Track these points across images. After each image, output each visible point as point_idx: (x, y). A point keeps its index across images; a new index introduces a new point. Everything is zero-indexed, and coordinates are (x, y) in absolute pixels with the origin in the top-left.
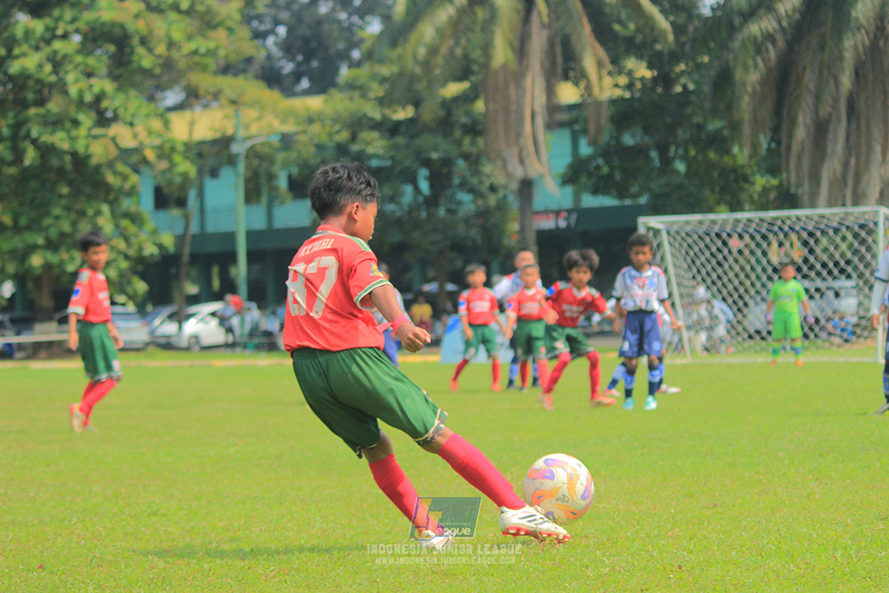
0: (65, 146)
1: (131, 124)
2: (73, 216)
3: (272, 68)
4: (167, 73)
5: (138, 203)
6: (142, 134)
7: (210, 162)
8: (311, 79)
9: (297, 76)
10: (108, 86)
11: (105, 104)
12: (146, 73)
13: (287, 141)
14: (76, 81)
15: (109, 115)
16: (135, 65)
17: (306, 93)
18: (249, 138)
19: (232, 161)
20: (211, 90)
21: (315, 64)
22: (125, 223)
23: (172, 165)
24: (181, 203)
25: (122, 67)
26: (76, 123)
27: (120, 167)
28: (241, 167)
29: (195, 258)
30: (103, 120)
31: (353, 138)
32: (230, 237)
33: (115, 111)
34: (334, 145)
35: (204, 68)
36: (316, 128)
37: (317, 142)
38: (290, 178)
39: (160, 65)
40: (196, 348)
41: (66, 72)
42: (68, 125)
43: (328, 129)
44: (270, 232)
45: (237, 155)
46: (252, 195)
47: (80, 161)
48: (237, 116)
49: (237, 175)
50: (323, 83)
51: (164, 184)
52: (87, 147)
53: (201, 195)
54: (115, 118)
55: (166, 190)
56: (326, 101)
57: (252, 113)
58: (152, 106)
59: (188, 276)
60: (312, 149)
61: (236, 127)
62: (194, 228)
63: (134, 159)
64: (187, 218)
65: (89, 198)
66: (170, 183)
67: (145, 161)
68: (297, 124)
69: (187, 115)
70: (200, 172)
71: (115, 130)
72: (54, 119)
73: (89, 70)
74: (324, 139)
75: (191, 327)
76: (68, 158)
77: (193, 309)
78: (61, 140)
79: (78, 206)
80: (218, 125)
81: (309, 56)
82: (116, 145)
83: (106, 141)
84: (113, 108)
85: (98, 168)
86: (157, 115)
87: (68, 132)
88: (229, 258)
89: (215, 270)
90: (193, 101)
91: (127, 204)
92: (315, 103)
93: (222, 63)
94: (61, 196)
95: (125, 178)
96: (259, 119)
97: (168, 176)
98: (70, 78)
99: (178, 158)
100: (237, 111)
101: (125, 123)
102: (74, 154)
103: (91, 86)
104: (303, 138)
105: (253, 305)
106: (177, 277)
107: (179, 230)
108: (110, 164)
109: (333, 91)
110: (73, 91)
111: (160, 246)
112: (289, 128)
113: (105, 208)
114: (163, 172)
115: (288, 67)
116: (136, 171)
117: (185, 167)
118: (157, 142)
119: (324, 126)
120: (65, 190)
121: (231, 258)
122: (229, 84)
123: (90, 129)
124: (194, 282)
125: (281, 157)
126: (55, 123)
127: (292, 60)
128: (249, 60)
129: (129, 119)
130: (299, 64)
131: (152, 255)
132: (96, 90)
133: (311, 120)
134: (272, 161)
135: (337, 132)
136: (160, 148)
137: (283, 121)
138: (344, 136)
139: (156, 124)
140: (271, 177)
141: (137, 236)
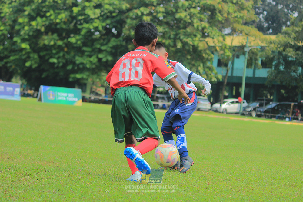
0: (191, 43)
1: (213, 38)
2: (191, 66)
3: (261, 25)
4: (227, 23)
5: (212, 64)
6: (216, 41)
7: (237, 53)
8: (273, 30)
9: (268, 28)
10: (207, 25)
11: (205, 31)
12: (220, 22)
13: (262, 49)
14: (197, 22)
15: (206, 34)
16: (216, 19)
17: (270, 34)
18: (250, 46)
19: (244, 53)
20: (240, 29)
21: (275, 25)
22: (207, 70)
23: (225, 52)
24: (226, 65)
25: (212, 19)
26: (195, 36)
27: (208, 52)
28: (247, 56)
29: (228, 84)
30: (204, 36)
31: (284, 50)
32: (241, 78)
33: (208, 34)
34: (277, 51)
35: (238, 22)
36: (272, 45)
37: (272, 50)
38: (262, 61)
39: (224, 20)
40: (225, 113)
41: (194, 19)
42: (193, 36)
43: (276, 46)
44: (254, 78)
45: (246, 52)
46: (249, 65)
47: (195, 48)
48: (247, 39)
49: (245, 58)
50: (276, 31)
51: (221, 58)
52: (198, 44)
53: (233, 63)
54: (208, 36)
55: (222, 61)
56: (277, 37)
57: (252, 38)
58: (220, 33)
59: (225, 89)
60: (271, 52)
61: (246, 43)
62: (229, 74)
63: (213, 50)
64: (227, 71)
65: (197, 60)
66: (223, 58)
67: (216, 50)
68: (266, 44)
69: (231, 37)
70: (233, 56)
71: (207, 39)
72: (188, 34)
73: (201, 19)
74: (275, 49)
75: (224, 106)
76: (191, 47)
77: (225, 100)
78: (190, 41)
79: (193, 62)
80: (241, 41)
81: (273, 22)
82: (207, 44)
83: (205, 43)
84: (207, 32)
85: (201, 51)
86: (221, 36)
87: (192, 38)
88: (239, 85)
89: (234, 88)
90: (234, 32)
91: (208, 64)
92: (273, 37)
93: (244, 21)
94: (188, 59)
95: (209, 55)
96: (254, 41)
97: (223, 56)
98: (195, 21)
99: (226, 51)
100: (247, 37)
101: (211, 37)
102: (193, 46)
103: (201, 24)
104: (268, 48)
105: (245, 101)
106: (222, 89)
107: (224, 74)
108: (205, 50)
109: (279, 34)
110: (195, 25)
111: (218, 79)
112: (264, 45)
113: (202, 65)
114: (221, 55)
115: (266, 25)
116: (213, 53)
117: (229, 53)
118: (221, 45)
119: (275, 45)
120: (189, 57)
121: (240, 85)
122: (246, 28)
123: (199, 38)
124: (227, 92)
125: (260, 54)
126: (188, 35)
127: (268, 23)
128: (254, 21)
129: (212, 37)
130: (269, 24)
131: (215, 81)
132: (203, 26)
133: (271, 43)
134: (257, 55)
135: (279, 48)
136: (221, 47)
137: (262, 42)
138: (281, 49)
139: (221, 39)
140: (256, 60)
141: (211, 74)
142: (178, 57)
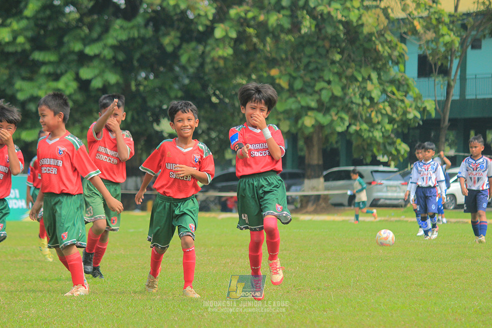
0: (340, 16)
2: (344, 80)
5: (404, 71)
6: (411, 6)
7: (473, 33)
22: (390, 89)
23: (439, 36)
24: (444, 71)
27: (389, 37)
29: (454, 123)
47: (352, 31)
51: (428, 53)
52: (360, 17)
55: (430, 59)
62: (455, 95)
63: (403, 30)
64: (449, 87)
65: (359, 65)
66: (435, 52)
67: (414, 32)
70: (462, 43)
76: (341, 27)
78: (337, 10)
79: (349, 72)
82: (387, 15)
83: (378, 11)
85: (369, 37)
87: (343, 3)
91: (394, 72)
94: (333, 62)
95: (393, 48)
97: (433, 45)
99: (444, 30)
102: (347, 24)
107: (443, 98)
108: (381, 34)
111: (423, 111)
113: (374, 76)
114: (429, 42)
116: (403, 40)
117: (450, 37)
118: (425, 14)
120: (338, 57)
131: (415, 117)
136: (427, 19)
141: (402, 101)
142: (305, 60)
